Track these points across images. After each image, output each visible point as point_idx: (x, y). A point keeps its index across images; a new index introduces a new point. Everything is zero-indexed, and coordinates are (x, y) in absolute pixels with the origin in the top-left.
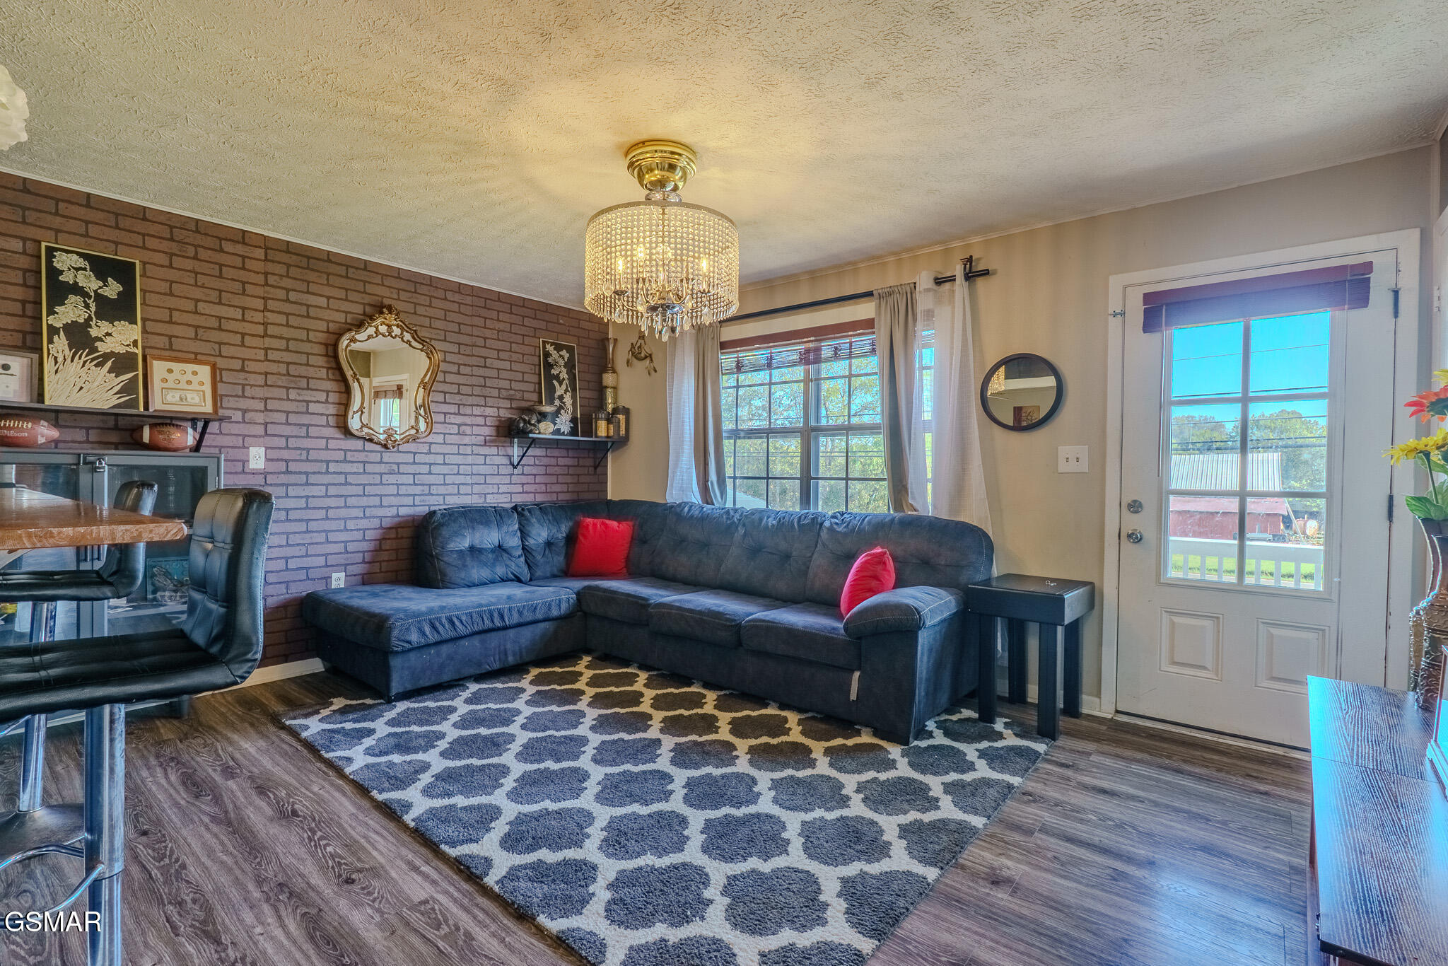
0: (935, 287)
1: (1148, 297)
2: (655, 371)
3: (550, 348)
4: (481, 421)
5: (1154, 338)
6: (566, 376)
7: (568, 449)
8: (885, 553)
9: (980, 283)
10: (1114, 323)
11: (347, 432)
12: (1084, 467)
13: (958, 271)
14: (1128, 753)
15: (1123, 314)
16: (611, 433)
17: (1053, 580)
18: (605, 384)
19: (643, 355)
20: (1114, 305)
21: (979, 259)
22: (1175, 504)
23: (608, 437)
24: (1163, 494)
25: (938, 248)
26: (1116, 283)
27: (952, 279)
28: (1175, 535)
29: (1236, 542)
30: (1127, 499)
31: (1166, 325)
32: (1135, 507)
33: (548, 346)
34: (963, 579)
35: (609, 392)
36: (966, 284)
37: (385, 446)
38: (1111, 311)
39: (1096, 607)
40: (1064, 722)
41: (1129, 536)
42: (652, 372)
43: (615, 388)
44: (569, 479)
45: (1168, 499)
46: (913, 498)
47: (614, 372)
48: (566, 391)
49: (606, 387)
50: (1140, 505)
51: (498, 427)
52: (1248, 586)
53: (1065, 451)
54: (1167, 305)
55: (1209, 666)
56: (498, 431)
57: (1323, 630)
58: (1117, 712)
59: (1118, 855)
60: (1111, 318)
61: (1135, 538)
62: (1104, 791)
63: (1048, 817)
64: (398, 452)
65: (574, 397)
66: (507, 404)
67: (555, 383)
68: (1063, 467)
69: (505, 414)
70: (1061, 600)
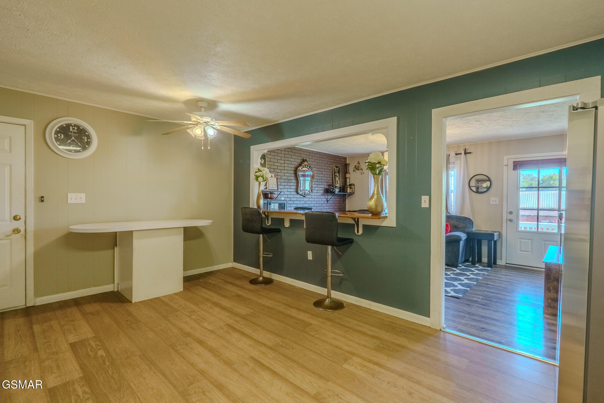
0: (455, 156)
1: (514, 162)
2: (364, 174)
3: (335, 167)
4: (321, 189)
5: (515, 171)
6: (338, 175)
7: (338, 196)
8: (448, 224)
9: (468, 155)
10: (505, 168)
11: (298, 193)
12: (497, 203)
13: (463, 152)
14: (510, 270)
15: (507, 165)
16: (351, 191)
17: (490, 231)
18: (346, 177)
19: (360, 169)
20: (505, 163)
21: (468, 149)
22: (522, 213)
23: (350, 193)
24: (518, 210)
25: (457, 145)
26: (505, 158)
27: (461, 154)
28: (521, 221)
29: (536, 223)
30: (509, 211)
31: (519, 169)
32: (511, 213)
33: (334, 167)
34: (467, 230)
35: (348, 179)
36: (464, 155)
37: (304, 197)
38: (504, 165)
39: (501, 238)
40: (493, 265)
41: (509, 220)
42: (362, 174)
43: (349, 178)
44: (337, 205)
45: (519, 211)
46: (449, 211)
47: (349, 173)
48: (338, 179)
49: (347, 178)
50: (512, 212)
51: (324, 190)
52: (539, 232)
53: (492, 199)
54: (519, 164)
55: (530, 251)
56: (324, 192)
57: (557, 241)
58: (506, 263)
59: (511, 282)
60: (504, 166)
61: (511, 220)
62: (506, 275)
63: (494, 278)
64: (306, 198)
65: (340, 181)
66: (326, 184)
67: (336, 177)
68: (491, 203)
69: (326, 187)
70: (493, 234)
